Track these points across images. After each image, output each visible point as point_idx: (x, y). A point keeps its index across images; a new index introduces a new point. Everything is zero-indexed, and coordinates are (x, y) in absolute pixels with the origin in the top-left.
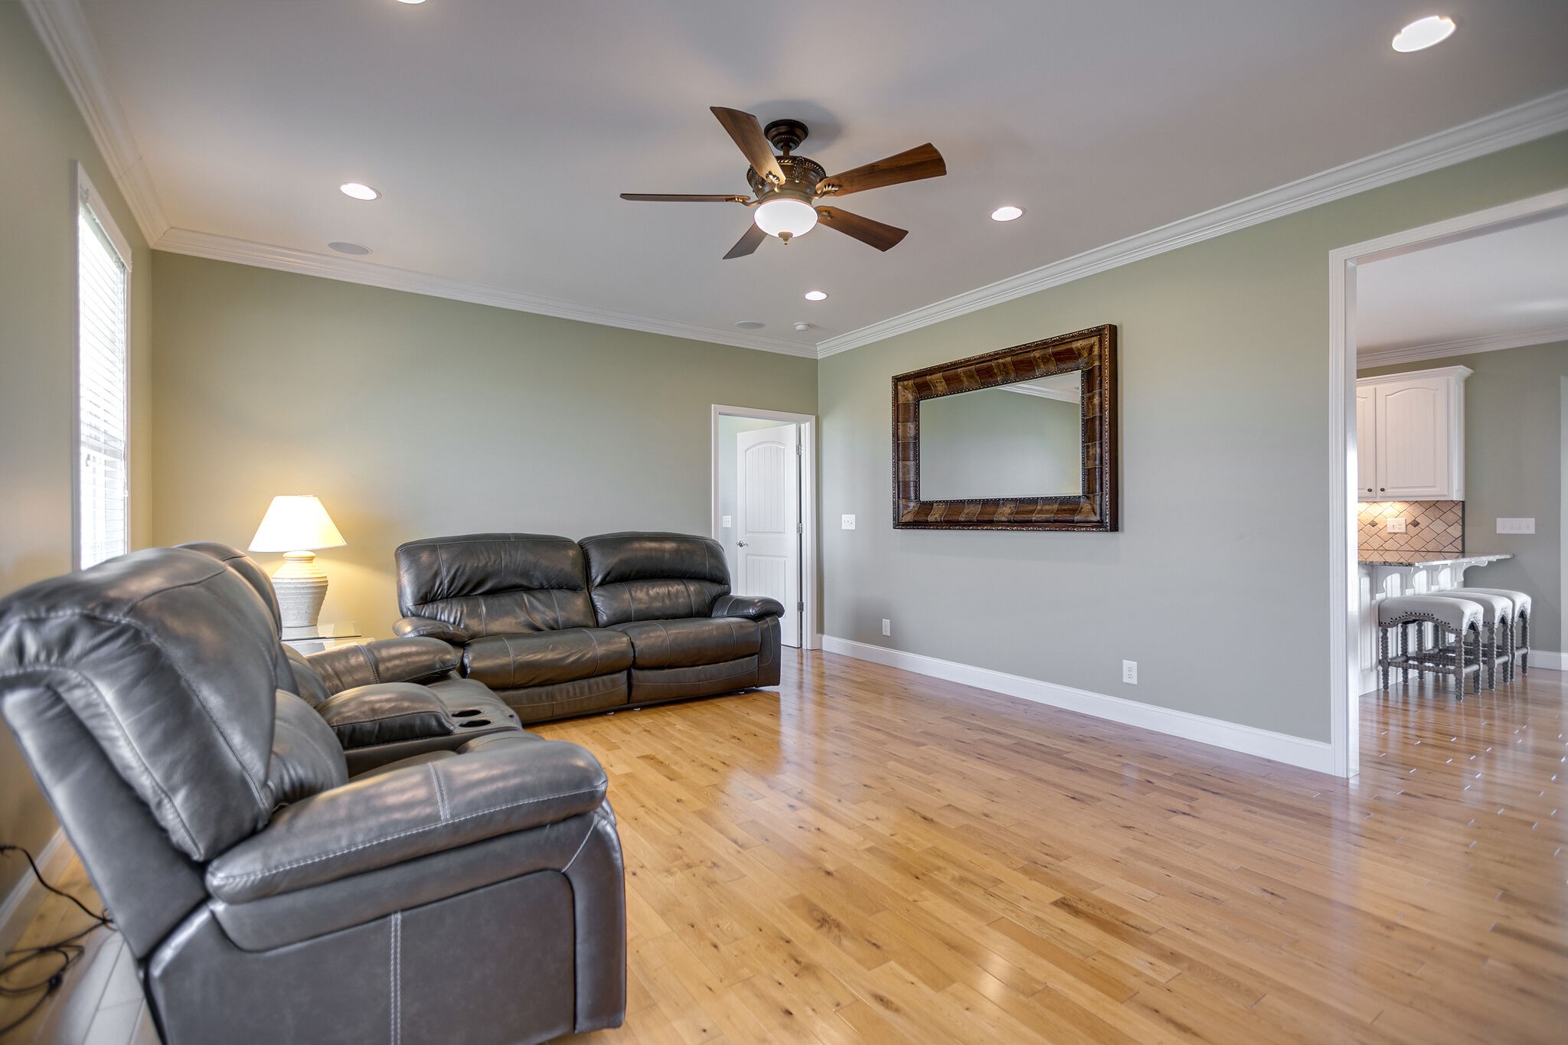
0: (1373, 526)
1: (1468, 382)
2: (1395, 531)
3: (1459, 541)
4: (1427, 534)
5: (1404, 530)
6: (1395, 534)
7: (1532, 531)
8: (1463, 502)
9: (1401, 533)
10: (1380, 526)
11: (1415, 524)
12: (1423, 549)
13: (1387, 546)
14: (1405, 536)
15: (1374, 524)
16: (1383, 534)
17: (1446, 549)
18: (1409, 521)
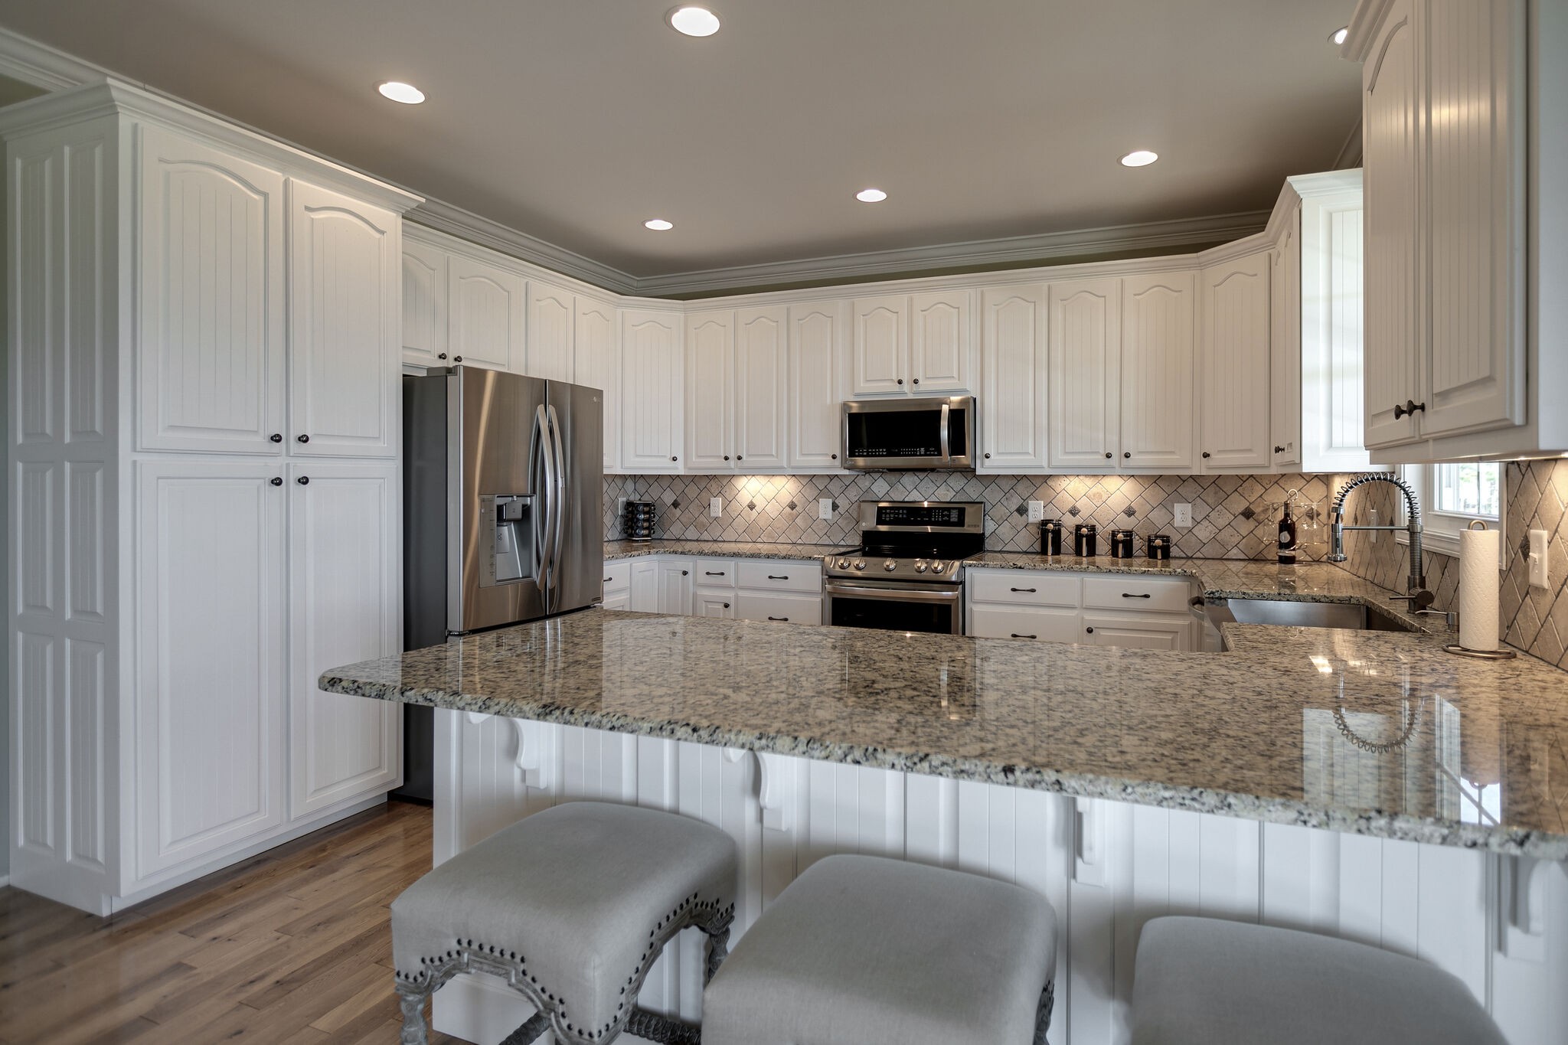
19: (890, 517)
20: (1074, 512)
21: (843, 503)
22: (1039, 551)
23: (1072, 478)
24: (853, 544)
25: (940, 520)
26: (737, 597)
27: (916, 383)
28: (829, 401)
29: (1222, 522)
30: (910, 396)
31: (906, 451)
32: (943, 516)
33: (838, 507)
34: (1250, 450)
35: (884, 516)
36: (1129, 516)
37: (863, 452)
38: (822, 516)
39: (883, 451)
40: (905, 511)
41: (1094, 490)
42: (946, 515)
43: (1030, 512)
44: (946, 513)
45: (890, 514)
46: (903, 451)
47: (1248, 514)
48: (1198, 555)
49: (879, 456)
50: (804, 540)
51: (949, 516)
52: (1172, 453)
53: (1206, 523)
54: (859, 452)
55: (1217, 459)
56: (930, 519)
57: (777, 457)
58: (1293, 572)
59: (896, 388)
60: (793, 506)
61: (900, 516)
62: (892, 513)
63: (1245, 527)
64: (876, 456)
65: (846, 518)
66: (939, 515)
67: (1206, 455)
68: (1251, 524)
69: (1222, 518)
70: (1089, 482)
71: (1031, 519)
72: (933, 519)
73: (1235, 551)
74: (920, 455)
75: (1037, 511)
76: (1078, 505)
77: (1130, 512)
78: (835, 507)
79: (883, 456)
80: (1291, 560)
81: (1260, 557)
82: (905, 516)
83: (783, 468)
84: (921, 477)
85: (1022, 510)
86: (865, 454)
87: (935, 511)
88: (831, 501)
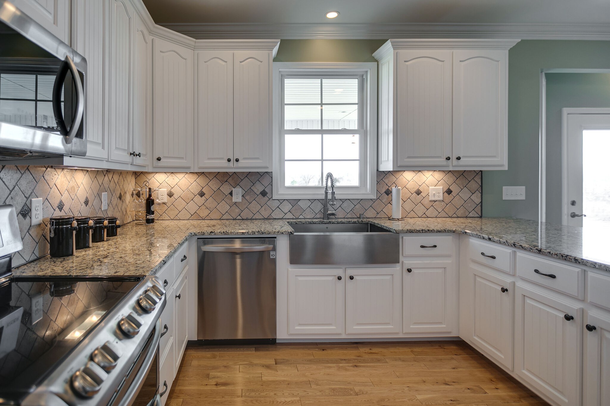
0: (418, 194)
2: (436, 198)
4: (458, 202)
6: (435, 201)
7: (523, 197)
8: (482, 172)
9: (440, 201)
10: (423, 194)
11: (449, 192)
13: (428, 213)
14: (443, 203)
15: (418, 193)
16: (426, 202)
18: (445, 189)
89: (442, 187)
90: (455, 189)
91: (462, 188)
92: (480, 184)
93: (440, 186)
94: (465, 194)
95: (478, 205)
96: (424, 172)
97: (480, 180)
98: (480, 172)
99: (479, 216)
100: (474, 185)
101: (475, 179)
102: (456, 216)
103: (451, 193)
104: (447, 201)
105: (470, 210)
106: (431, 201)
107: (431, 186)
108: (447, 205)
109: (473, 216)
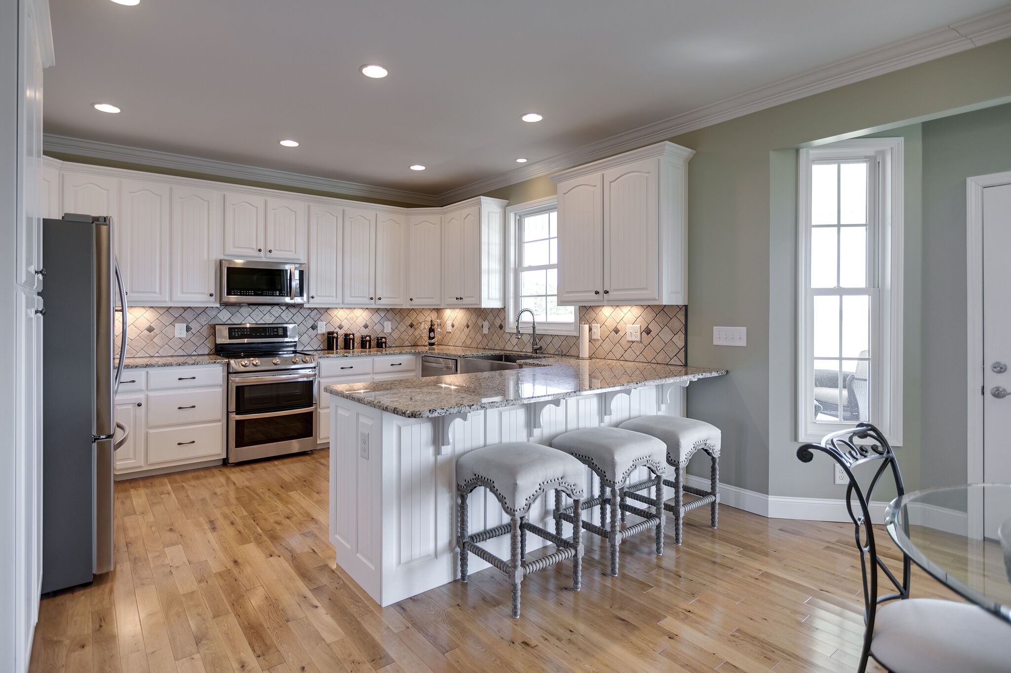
0: (616, 333)
1: (691, 165)
2: (633, 339)
3: (682, 353)
4: (657, 344)
5: (638, 339)
6: (633, 342)
7: (743, 343)
8: (686, 307)
9: (637, 342)
10: (621, 333)
11: (648, 332)
12: (654, 361)
13: (626, 356)
14: (641, 345)
15: (616, 331)
16: (623, 342)
17: (672, 362)
18: (643, 329)
19: (238, 334)
20: (340, 327)
21: (195, 326)
22: (327, 348)
23: (339, 310)
24: (203, 353)
25: (272, 334)
26: (147, 397)
27: (270, 252)
28: (206, 258)
29: (402, 329)
30: (264, 260)
31: (267, 293)
32: (274, 332)
33: (191, 329)
34: (432, 298)
35: (233, 333)
36: (366, 328)
37: (237, 292)
38: (177, 335)
39: (251, 292)
40: (248, 330)
41: (350, 316)
42: (276, 331)
43: (319, 328)
44: (275, 330)
45: (238, 332)
46: (265, 293)
47: (411, 326)
48: (394, 345)
49: (249, 295)
50: (161, 353)
51: (277, 332)
52: (396, 298)
53: (396, 330)
54: (234, 292)
55: (415, 301)
56: (266, 334)
57: (161, 294)
58: (434, 349)
59: (257, 253)
60: (150, 329)
61: (245, 333)
62: (239, 331)
63: (411, 331)
64: (246, 295)
65: (198, 336)
66: (271, 331)
67: (411, 300)
68: (413, 329)
69: (402, 327)
70: (348, 311)
71: (319, 332)
72: (268, 334)
73: (407, 342)
74: (276, 296)
75: (322, 328)
76: (342, 324)
77: (366, 326)
78: (188, 329)
79: (251, 295)
80: (433, 344)
81: (416, 344)
82: (248, 333)
83: (166, 302)
84: (253, 309)
85: (314, 327)
86: (239, 294)
87: (268, 330)
88: (185, 325)
89: (639, 325)
90: (654, 327)
91: (662, 326)
92: (683, 321)
93: (638, 324)
94: (666, 335)
95: (680, 350)
96: (622, 308)
97: (683, 317)
98: (684, 307)
99: (682, 364)
100: (678, 324)
101: (677, 315)
102: (656, 362)
103: (649, 333)
104: (646, 342)
105: (672, 355)
106: (629, 342)
107: (629, 324)
108: (646, 347)
109: (675, 363)
